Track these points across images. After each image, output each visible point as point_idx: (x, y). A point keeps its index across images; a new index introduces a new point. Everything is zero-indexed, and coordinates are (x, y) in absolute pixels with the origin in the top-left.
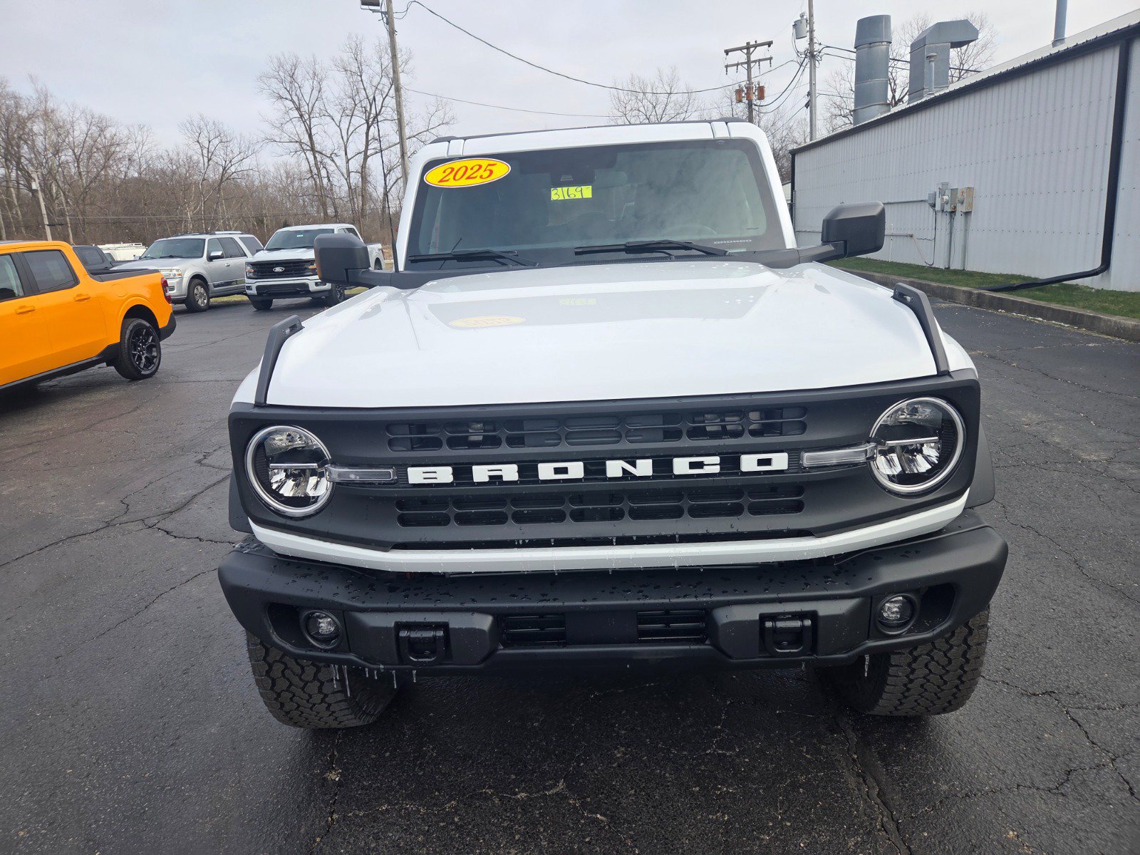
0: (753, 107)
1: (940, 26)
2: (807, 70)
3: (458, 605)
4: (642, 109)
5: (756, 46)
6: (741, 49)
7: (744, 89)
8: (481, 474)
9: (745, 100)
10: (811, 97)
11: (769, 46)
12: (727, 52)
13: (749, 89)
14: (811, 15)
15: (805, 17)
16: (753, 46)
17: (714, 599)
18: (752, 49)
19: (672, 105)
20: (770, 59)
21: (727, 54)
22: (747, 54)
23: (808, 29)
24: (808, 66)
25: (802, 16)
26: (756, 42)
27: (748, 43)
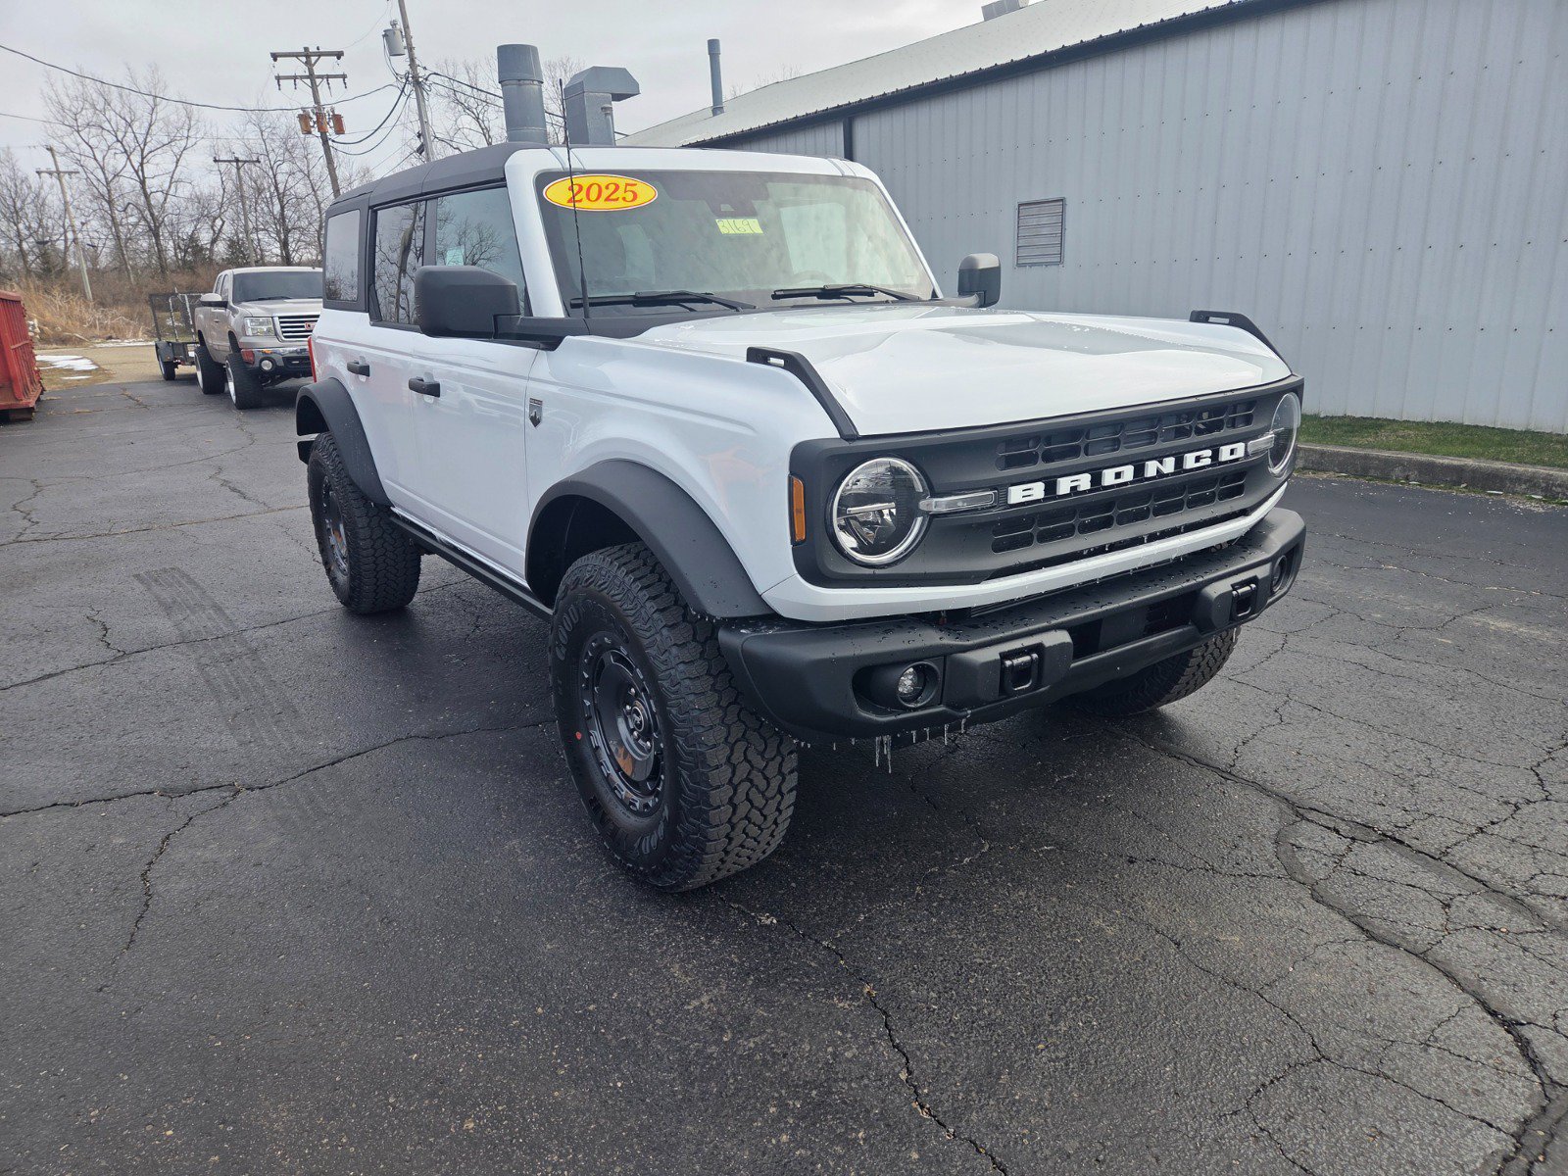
0: (330, 143)
1: (596, 71)
2: (413, 102)
3: (1045, 624)
4: (106, 125)
5: (320, 55)
6: (297, 55)
7: (311, 115)
8: (1064, 486)
9: (315, 131)
10: (425, 139)
11: (339, 58)
12: (275, 56)
13: (320, 116)
14: (406, 27)
15: (398, 27)
16: (314, 54)
17: (1200, 580)
18: (313, 59)
19: (160, 124)
20: (344, 77)
21: (275, 60)
22: (306, 63)
23: (405, 43)
24: (414, 95)
25: (394, 24)
26: (318, 48)
27: (306, 49)
